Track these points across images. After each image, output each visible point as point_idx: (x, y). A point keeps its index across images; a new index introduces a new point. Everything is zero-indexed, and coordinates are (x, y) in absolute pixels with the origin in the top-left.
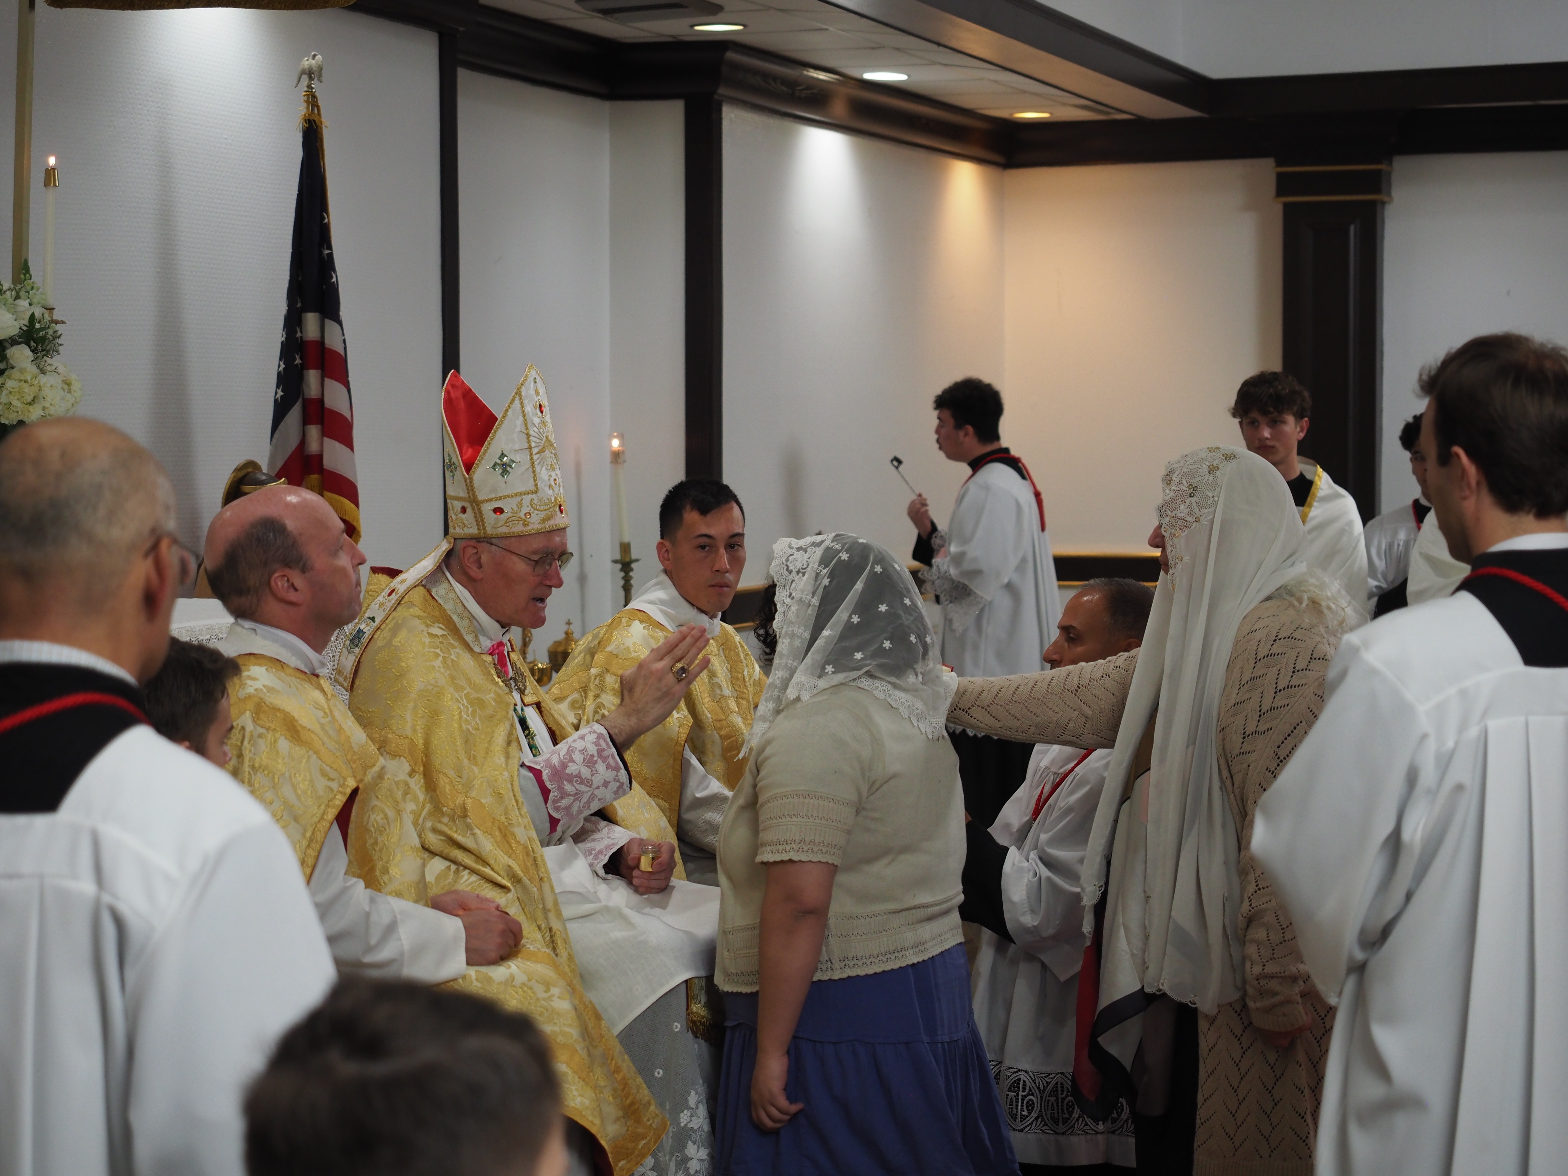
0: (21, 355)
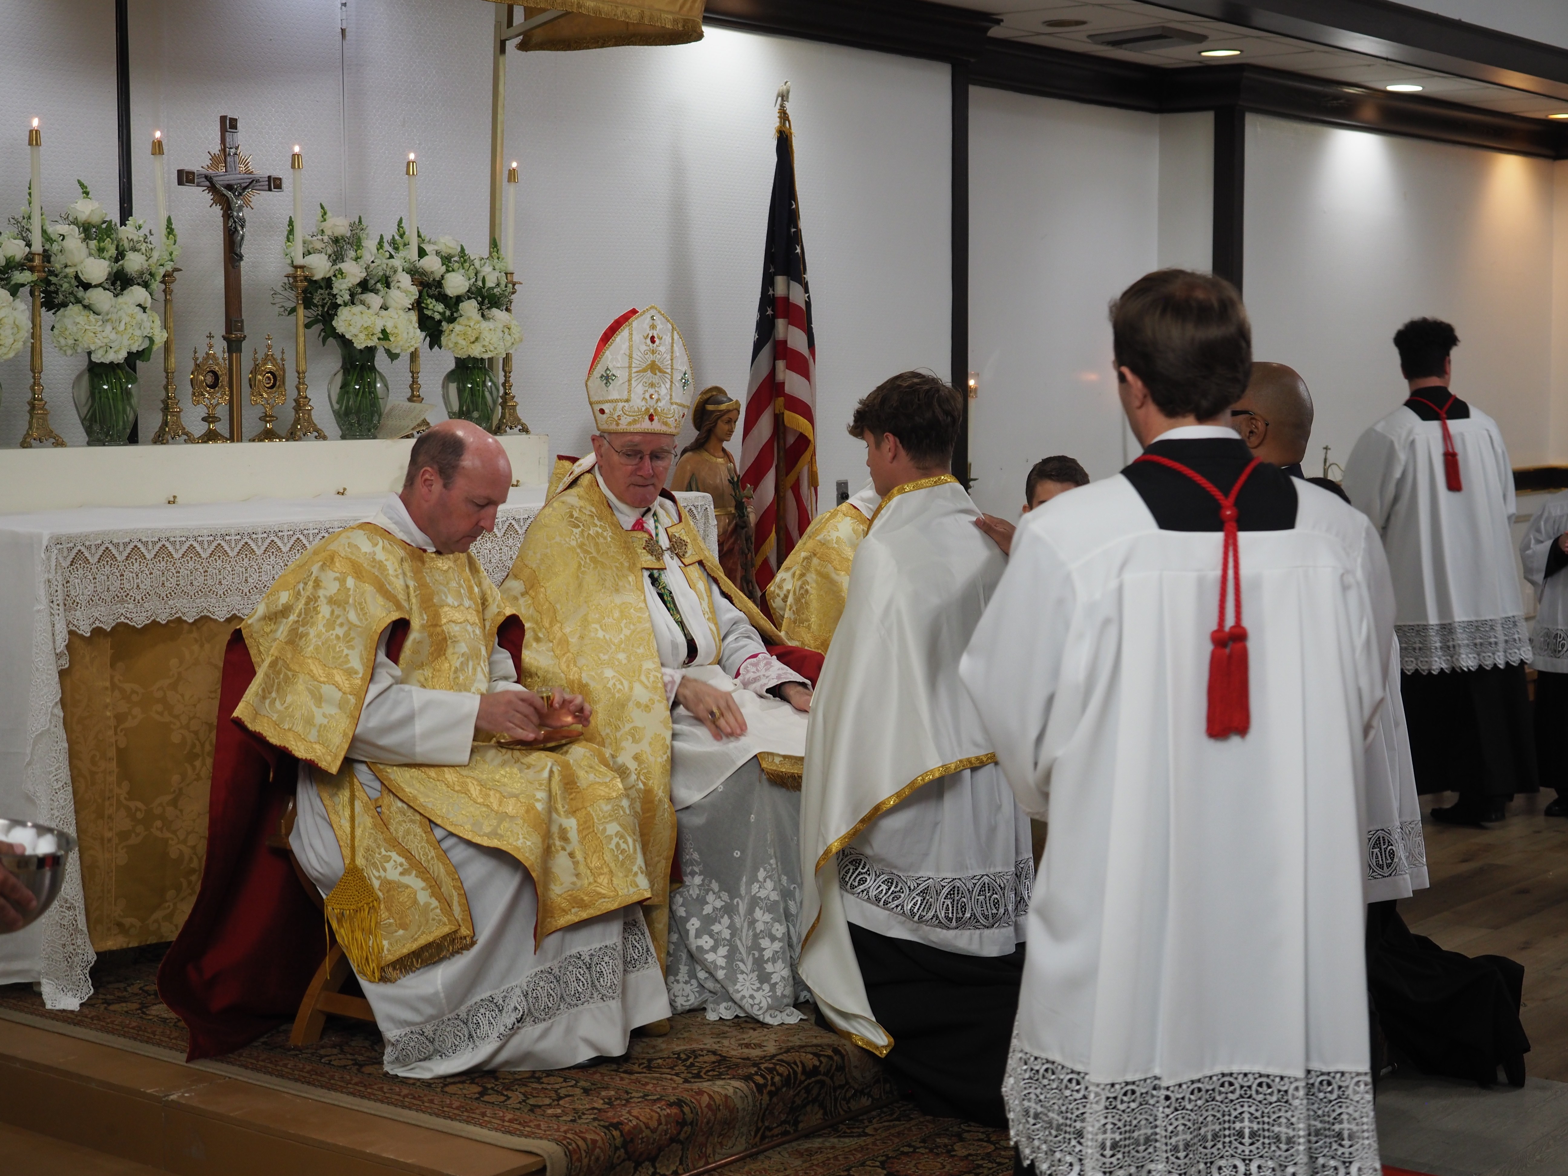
0: (470, 308)
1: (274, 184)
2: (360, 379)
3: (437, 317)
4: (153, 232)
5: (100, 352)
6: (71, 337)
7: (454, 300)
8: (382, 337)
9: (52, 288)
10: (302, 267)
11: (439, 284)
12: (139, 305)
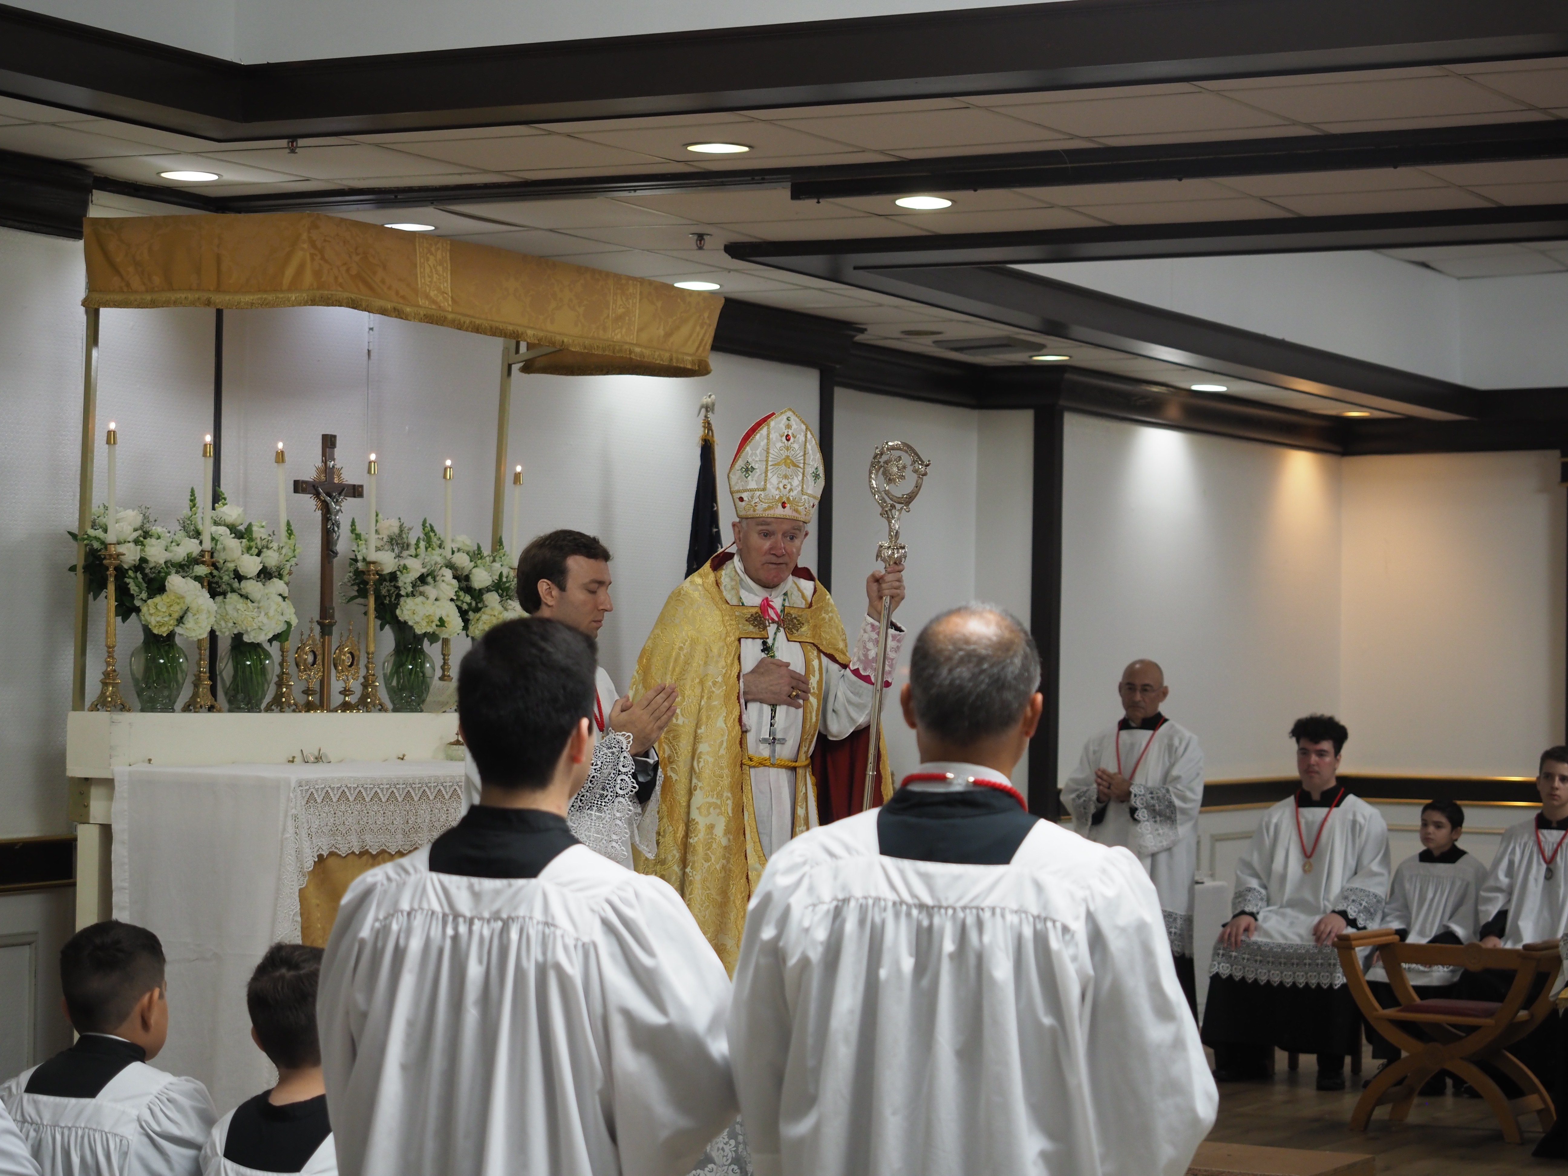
0: (492, 599)
1: (356, 491)
2: (414, 661)
3: (465, 607)
4: (275, 533)
5: (252, 634)
6: (231, 621)
7: (477, 592)
8: (439, 624)
9: (216, 579)
10: (374, 563)
11: (467, 578)
12: (280, 595)
